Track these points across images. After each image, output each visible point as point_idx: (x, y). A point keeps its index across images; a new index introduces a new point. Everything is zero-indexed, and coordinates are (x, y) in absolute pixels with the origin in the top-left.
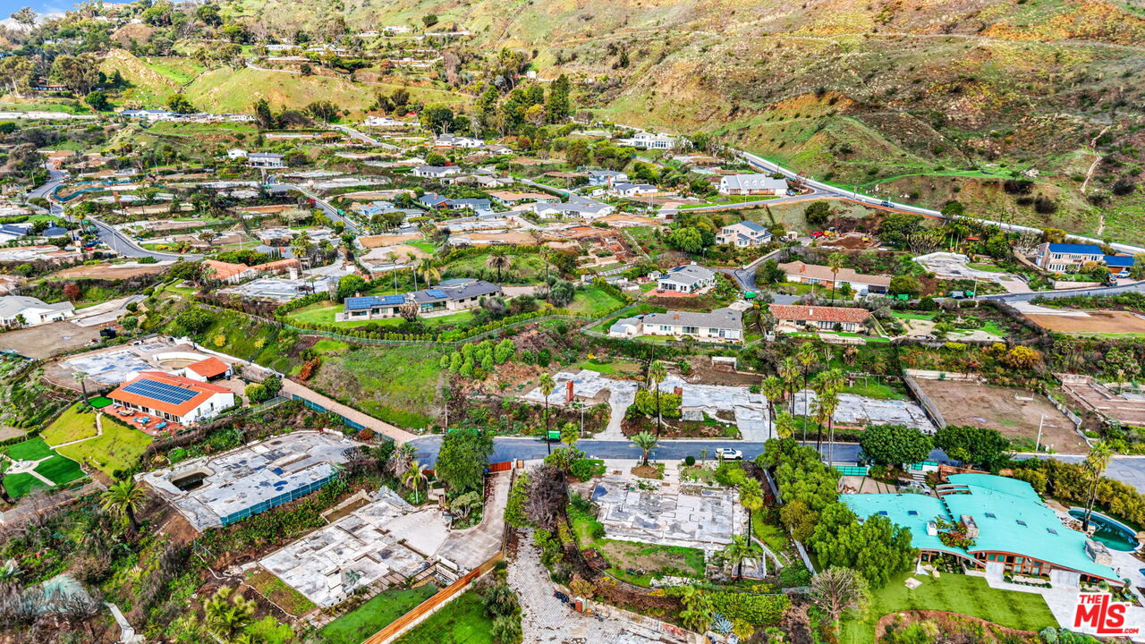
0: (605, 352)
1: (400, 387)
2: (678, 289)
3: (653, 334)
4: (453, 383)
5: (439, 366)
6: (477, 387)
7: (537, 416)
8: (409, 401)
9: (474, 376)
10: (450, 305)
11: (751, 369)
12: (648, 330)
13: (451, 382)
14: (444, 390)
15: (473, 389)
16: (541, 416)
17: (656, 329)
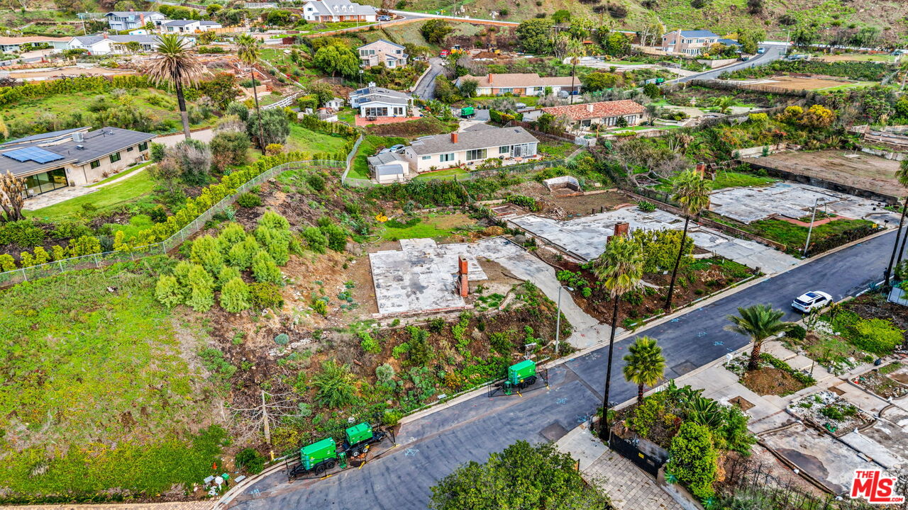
0: (395, 207)
1: (80, 389)
2: (391, 113)
3: (432, 169)
4: (217, 334)
5: (158, 303)
6: (275, 324)
7: (444, 342)
8: (127, 418)
9: (257, 303)
10: (74, 175)
11: (598, 185)
12: (423, 165)
13: (213, 334)
14: (207, 356)
15: (269, 331)
16: (454, 342)
17: (435, 161)
